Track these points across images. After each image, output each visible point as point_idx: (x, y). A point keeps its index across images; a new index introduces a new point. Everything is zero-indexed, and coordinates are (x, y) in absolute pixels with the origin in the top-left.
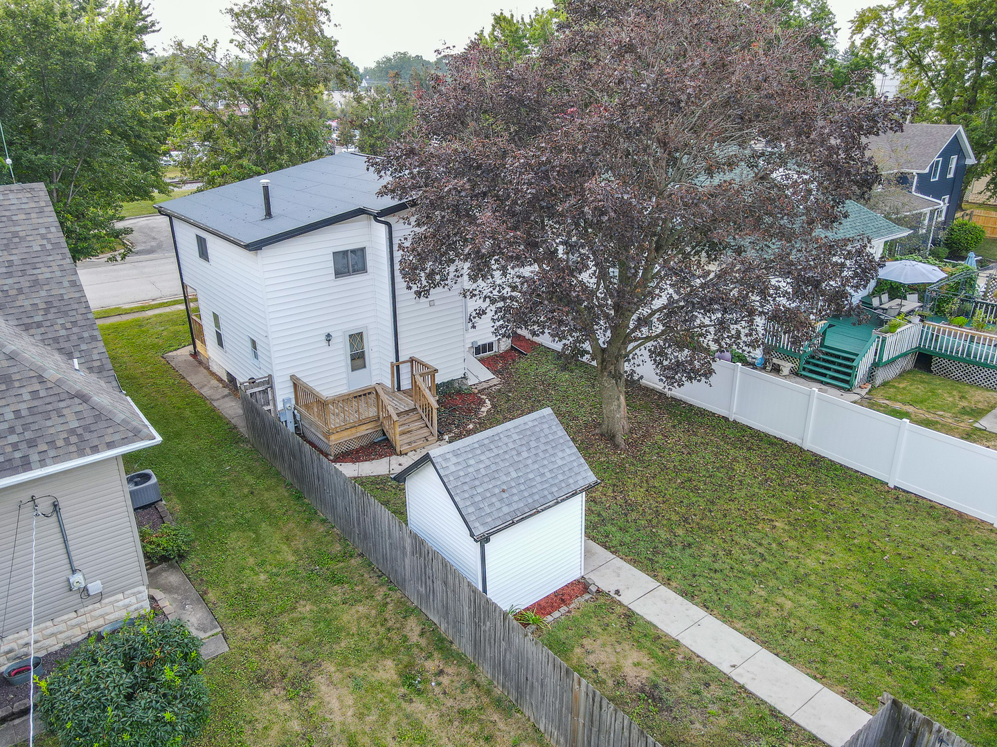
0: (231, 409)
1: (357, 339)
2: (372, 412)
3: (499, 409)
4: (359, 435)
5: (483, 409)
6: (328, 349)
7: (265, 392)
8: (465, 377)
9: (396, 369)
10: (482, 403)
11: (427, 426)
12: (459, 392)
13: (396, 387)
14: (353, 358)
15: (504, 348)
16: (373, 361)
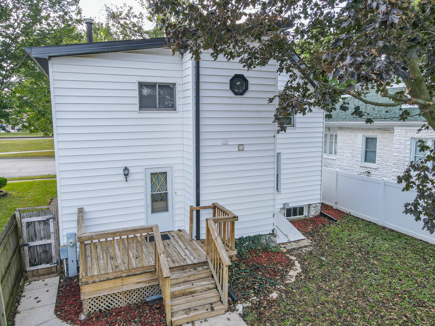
1: (160, 179)
3: (311, 274)
4: (125, 289)
5: (292, 273)
6: (125, 184)
7: (46, 223)
8: (273, 234)
9: (196, 214)
10: (290, 265)
11: (216, 287)
12: (266, 249)
13: (194, 234)
14: (154, 199)
15: (313, 213)
16: (176, 206)
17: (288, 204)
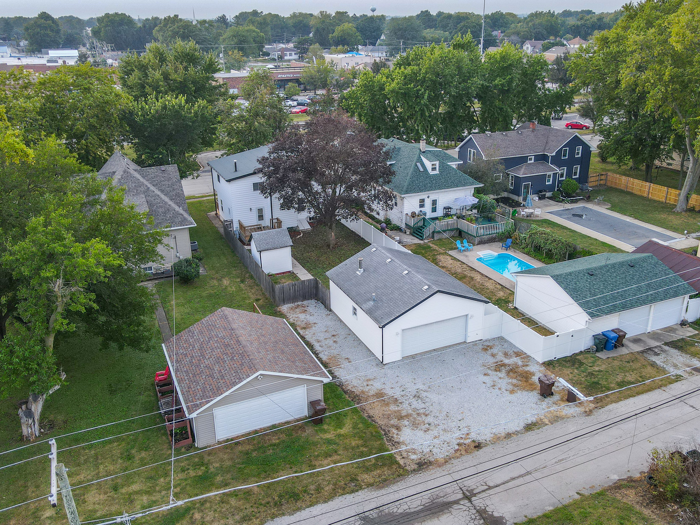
1: (260, 211)
3: (304, 237)
5: (299, 236)
6: (250, 213)
7: (231, 224)
8: (299, 227)
9: (272, 221)
12: (294, 231)
13: (272, 227)
14: (259, 216)
16: (266, 218)
17: (309, 216)
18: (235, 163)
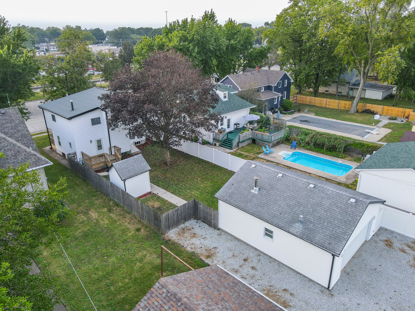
0: (64, 162)
1: (99, 142)
2: (104, 160)
4: (100, 166)
6: (91, 144)
7: (74, 156)
8: (130, 151)
9: (110, 149)
12: (129, 155)
13: (111, 154)
14: (98, 147)
15: (143, 143)
16: (104, 147)
17: (135, 141)
18: (72, 103)
